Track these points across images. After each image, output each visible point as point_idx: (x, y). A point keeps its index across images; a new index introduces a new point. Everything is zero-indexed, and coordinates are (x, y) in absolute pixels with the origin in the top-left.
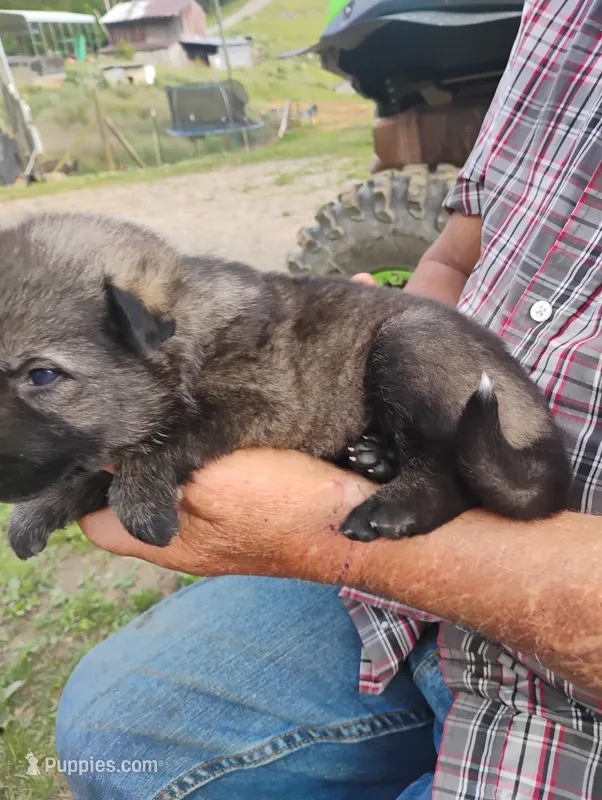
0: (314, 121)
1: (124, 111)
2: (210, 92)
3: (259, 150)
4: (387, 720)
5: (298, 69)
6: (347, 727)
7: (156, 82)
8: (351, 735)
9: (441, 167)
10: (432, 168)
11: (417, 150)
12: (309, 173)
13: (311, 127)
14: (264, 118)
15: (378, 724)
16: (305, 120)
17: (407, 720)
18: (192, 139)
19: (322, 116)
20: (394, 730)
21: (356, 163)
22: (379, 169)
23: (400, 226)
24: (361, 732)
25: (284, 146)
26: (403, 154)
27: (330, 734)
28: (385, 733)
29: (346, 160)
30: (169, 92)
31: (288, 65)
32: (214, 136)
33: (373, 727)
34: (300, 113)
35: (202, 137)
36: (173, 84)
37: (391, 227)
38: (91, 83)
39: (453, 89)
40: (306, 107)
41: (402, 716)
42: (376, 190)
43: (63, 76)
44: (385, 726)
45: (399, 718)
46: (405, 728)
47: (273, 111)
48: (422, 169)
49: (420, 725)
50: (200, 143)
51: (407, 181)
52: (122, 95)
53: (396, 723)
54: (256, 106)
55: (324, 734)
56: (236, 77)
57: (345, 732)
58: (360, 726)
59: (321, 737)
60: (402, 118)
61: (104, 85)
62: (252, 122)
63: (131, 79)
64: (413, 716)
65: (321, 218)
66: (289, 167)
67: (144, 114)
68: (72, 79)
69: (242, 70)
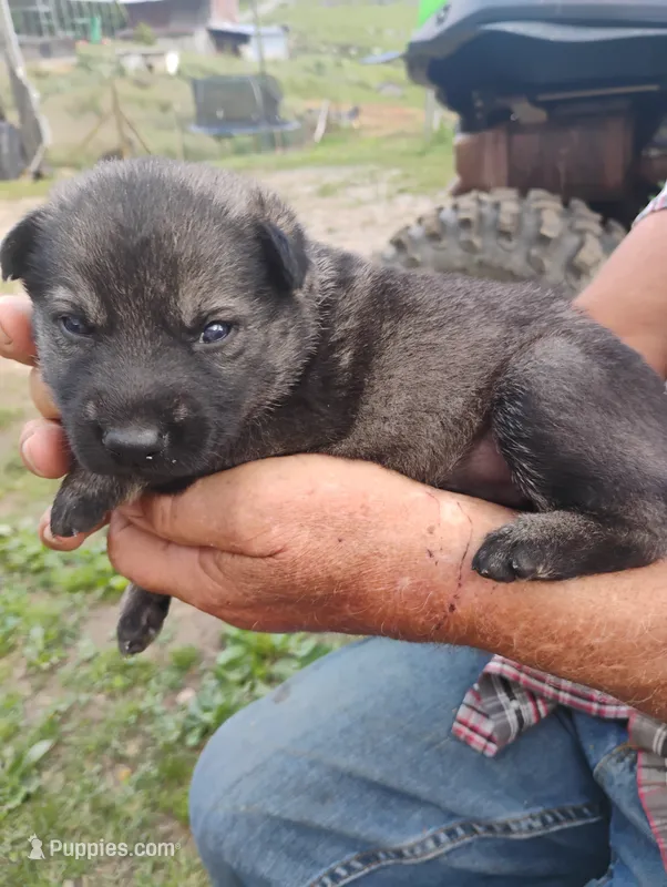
0: (355, 124)
1: (142, 103)
2: (239, 87)
3: (293, 155)
4: (558, 815)
5: (339, 65)
6: (517, 822)
7: (179, 72)
8: (520, 831)
9: (534, 194)
10: (523, 193)
11: (504, 172)
12: (354, 185)
13: (351, 130)
14: (300, 118)
15: (550, 819)
16: (345, 123)
17: (579, 814)
18: (219, 138)
19: (364, 120)
20: (566, 825)
21: (406, 176)
22: (461, 191)
23: (486, 257)
24: (531, 828)
25: (321, 152)
26: (488, 176)
27: (498, 829)
28: (556, 828)
29: (395, 172)
30: (195, 84)
31: (328, 60)
32: (243, 137)
33: (544, 822)
34: (339, 116)
35: (230, 136)
36: (199, 76)
37: (477, 258)
38: (106, 70)
39: (549, 106)
40: (346, 108)
41: (575, 810)
42: (463, 215)
43: (74, 60)
44: (557, 821)
45: (571, 813)
46: (578, 823)
47: (310, 111)
48: (512, 193)
49: (594, 820)
50: (227, 144)
51: (497, 206)
52: (140, 84)
53: (569, 818)
54: (291, 105)
55: (490, 828)
56: (271, 71)
57: (514, 827)
58: (530, 821)
59: (485, 831)
60: (489, 135)
61: (121, 72)
62: (284, 123)
63: (150, 67)
64: (586, 811)
65: (399, 244)
66: (332, 176)
67: (165, 108)
68: (85, 64)
69: (275, 63)
